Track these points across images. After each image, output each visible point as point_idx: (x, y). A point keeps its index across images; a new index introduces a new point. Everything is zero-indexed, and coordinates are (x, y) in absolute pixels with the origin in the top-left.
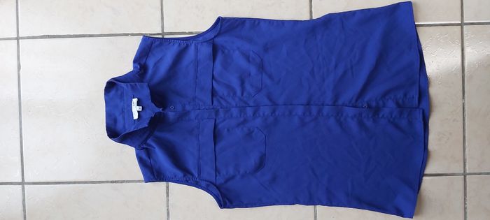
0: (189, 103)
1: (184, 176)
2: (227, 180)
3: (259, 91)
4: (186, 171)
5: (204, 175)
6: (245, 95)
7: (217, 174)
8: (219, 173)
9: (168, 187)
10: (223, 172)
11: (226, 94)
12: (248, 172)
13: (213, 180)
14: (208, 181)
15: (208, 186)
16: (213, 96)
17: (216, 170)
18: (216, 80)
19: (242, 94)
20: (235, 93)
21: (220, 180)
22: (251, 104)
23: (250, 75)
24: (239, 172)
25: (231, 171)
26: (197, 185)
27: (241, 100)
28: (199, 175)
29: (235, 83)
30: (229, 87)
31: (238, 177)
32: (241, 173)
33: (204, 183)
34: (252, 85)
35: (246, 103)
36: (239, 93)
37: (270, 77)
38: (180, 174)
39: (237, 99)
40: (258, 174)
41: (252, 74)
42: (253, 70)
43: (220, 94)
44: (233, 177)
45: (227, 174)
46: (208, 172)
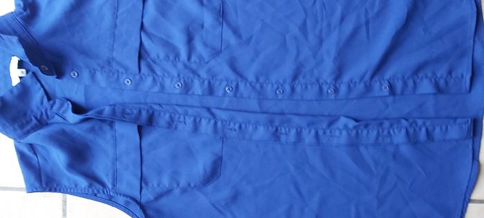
0: (102, 68)
1: (90, 186)
2: (158, 197)
3: (216, 53)
4: (93, 178)
5: (123, 187)
6: (194, 58)
7: (143, 185)
8: (146, 184)
9: (65, 202)
10: (154, 182)
11: (162, 55)
12: (192, 185)
13: (136, 194)
14: (127, 196)
15: (127, 203)
16: (140, 57)
17: (142, 179)
18: (146, 33)
19: (189, 58)
20: (177, 56)
21: (147, 196)
22: (203, 74)
23: (202, 26)
24: (178, 185)
25: (166, 182)
26: (110, 201)
27: (186, 66)
28: (114, 185)
29: (179, 40)
30: (167, 44)
31: (177, 191)
32: (181, 185)
33: (121, 200)
34: (205, 45)
35: (194, 72)
36: (184, 56)
37: (236, 32)
38: (83, 183)
39: (180, 66)
40: (210, 188)
41: (206, 25)
42: (208, 19)
43: (153, 55)
44: (169, 192)
45: (159, 186)
46: (129, 183)
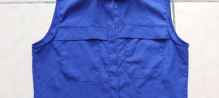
0: (120, 20)
1: (61, 16)
2: (56, 49)
3: (131, 76)
4: (65, 16)
5: (61, 32)
6: (127, 64)
7: (62, 42)
8: (62, 43)
9: (52, 2)
10: (64, 47)
11: (128, 49)
12: (63, 67)
13: (57, 38)
14: (56, 34)
15: (52, 34)
16: (126, 39)
17: (65, 41)
18: (138, 41)
19: (127, 62)
20: (128, 56)
21: (56, 44)
22: (120, 69)
23: (143, 68)
24: (63, 60)
25: (64, 53)
26: (53, 25)
27: (123, 61)
28: (61, 27)
29: (136, 57)
30: (133, 51)
31: (59, 59)
32: (62, 61)
33: (54, 31)
34: (134, 70)
35: (121, 65)
36: (128, 59)
37: (142, 85)
38: (62, 12)
39: (123, 58)
40: (61, 76)
41: (144, 70)
42: (147, 71)
43: (128, 45)
44: (59, 55)
45: (62, 50)
46: (63, 34)
